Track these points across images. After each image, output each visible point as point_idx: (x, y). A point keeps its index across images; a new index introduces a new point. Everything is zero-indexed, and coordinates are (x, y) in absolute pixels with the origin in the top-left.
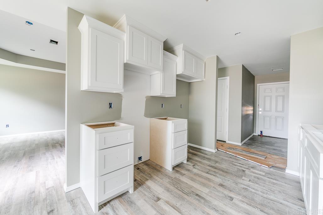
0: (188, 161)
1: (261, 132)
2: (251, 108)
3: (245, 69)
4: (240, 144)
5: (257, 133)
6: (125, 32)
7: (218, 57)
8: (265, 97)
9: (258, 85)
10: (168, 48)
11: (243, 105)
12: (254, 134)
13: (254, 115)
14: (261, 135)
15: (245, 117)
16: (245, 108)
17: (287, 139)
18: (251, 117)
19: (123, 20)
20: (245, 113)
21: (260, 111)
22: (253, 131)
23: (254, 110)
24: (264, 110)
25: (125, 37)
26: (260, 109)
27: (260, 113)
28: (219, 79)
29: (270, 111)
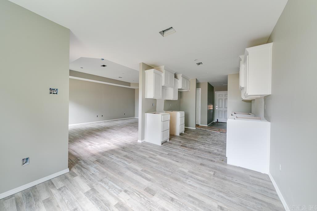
0: (185, 132)
1: (217, 120)
2: (212, 106)
3: (209, 84)
4: (207, 126)
5: (215, 121)
6: (163, 72)
7: (196, 79)
8: (219, 99)
9: (216, 92)
10: (176, 77)
11: (208, 104)
12: (214, 121)
13: (214, 110)
14: (217, 122)
15: (209, 111)
16: (209, 106)
17: (226, 123)
18: (212, 111)
19: (163, 67)
20: (209, 109)
21: (217, 108)
22: (213, 119)
23: (214, 107)
24: (219, 107)
25: (163, 75)
26: (217, 107)
27: (217, 109)
28: (197, 89)
29: (222, 107)
